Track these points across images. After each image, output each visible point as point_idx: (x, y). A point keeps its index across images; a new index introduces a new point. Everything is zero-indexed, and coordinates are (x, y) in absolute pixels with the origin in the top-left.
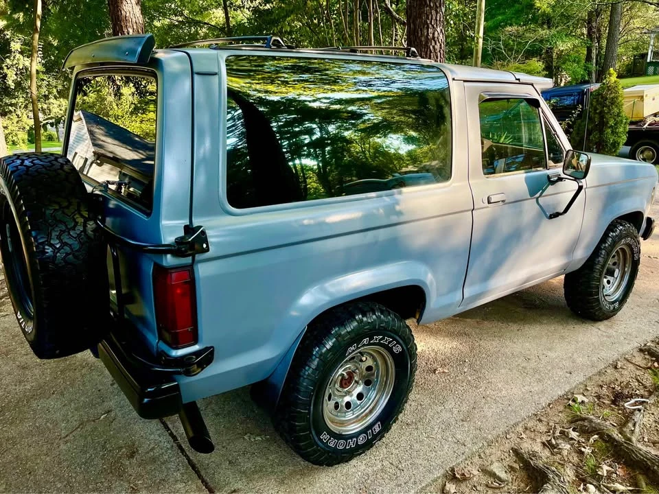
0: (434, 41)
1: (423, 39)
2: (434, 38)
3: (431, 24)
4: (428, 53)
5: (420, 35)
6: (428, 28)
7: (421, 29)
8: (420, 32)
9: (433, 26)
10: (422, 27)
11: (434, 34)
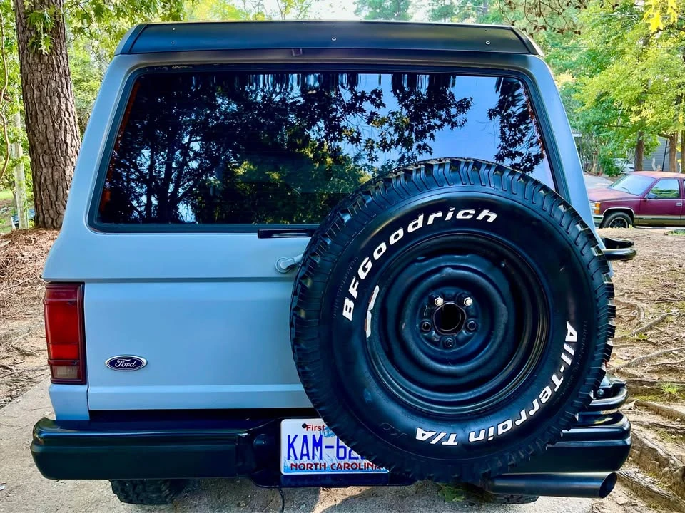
0: (68, 112)
1: (55, 109)
2: (67, 109)
3: (62, 92)
4: (63, 125)
5: (49, 104)
6: (59, 97)
7: (51, 97)
8: (49, 100)
9: (65, 95)
10: (52, 94)
11: (66, 104)
